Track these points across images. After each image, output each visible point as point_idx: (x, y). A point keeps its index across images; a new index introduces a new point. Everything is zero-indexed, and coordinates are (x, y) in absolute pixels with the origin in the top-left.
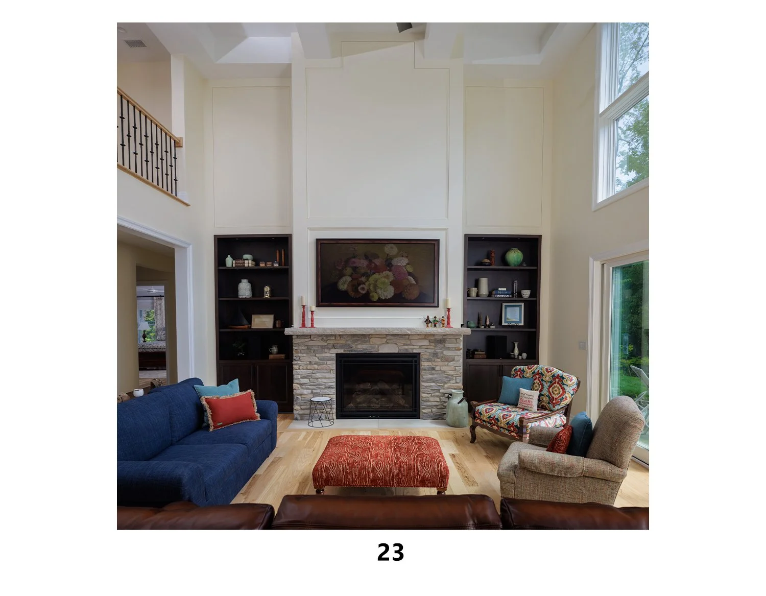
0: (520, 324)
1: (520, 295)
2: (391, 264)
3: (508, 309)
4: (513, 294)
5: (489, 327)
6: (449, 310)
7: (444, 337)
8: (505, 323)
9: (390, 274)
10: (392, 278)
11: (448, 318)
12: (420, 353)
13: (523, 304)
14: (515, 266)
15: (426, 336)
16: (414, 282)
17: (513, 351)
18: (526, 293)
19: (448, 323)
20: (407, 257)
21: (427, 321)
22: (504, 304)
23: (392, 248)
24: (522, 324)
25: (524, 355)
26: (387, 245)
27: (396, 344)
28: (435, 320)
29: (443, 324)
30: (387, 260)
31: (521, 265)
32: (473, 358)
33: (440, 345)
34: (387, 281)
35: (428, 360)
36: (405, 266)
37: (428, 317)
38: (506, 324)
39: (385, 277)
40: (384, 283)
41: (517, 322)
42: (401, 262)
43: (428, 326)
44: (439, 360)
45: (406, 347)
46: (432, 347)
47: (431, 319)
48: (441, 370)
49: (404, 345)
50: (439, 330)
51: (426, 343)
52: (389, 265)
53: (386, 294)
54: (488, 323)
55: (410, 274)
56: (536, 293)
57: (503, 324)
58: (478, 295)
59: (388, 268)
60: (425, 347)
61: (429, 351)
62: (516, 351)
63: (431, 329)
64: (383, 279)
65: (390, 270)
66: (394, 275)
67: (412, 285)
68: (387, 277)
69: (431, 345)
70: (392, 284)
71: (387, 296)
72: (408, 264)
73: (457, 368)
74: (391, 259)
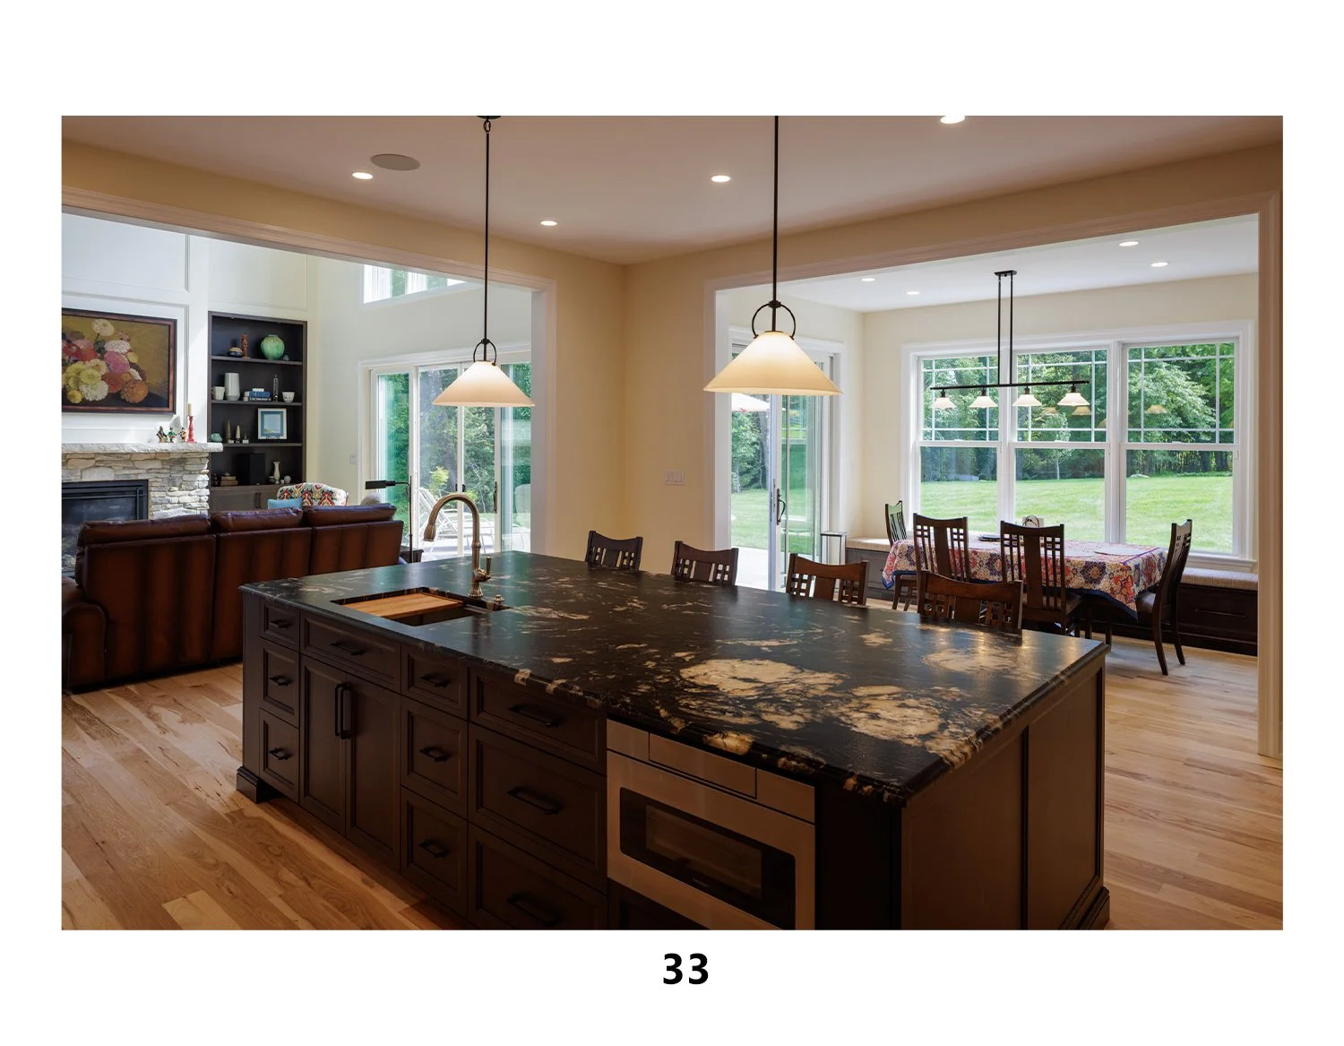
0: (281, 438)
1: (281, 398)
2: (103, 348)
3: (266, 416)
4: (272, 396)
5: (241, 442)
6: (191, 418)
7: (184, 456)
8: (262, 435)
9: (102, 364)
10: (104, 370)
11: (191, 429)
12: (147, 480)
13: (284, 411)
14: (275, 359)
15: (155, 456)
16: (139, 378)
17: (272, 473)
18: (289, 396)
19: (190, 436)
20: (128, 340)
21: (161, 434)
22: (260, 410)
23: (105, 325)
24: (285, 437)
25: (288, 478)
26: (97, 320)
27: (110, 467)
28: (170, 433)
29: (183, 438)
30: (97, 343)
31: (281, 358)
32: (219, 485)
33: (178, 468)
34: (96, 373)
35: (161, 489)
36: (126, 354)
37: (161, 429)
38: (264, 438)
39: (93, 367)
40: (91, 377)
41: (278, 435)
42: (120, 347)
43: (161, 441)
44: (176, 489)
45: (127, 472)
46: (165, 471)
47: (166, 431)
48: (179, 503)
49: (124, 468)
50: (175, 446)
51: (157, 465)
52: (99, 350)
53: (94, 393)
54: (238, 436)
55: (133, 365)
56: (300, 397)
57: (260, 437)
58: (225, 398)
59: (99, 355)
60: (157, 471)
61: (162, 476)
62: (277, 474)
63: (166, 446)
64: (90, 371)
65: (102, 358)
66: (108, 365)
67: (136, 381)
68: (97, 367)
69: (163, 468)
70: (104, 378)
71: (96, 397)
72: (130, 351)
73: (202, 498)
74: (104, 341)
